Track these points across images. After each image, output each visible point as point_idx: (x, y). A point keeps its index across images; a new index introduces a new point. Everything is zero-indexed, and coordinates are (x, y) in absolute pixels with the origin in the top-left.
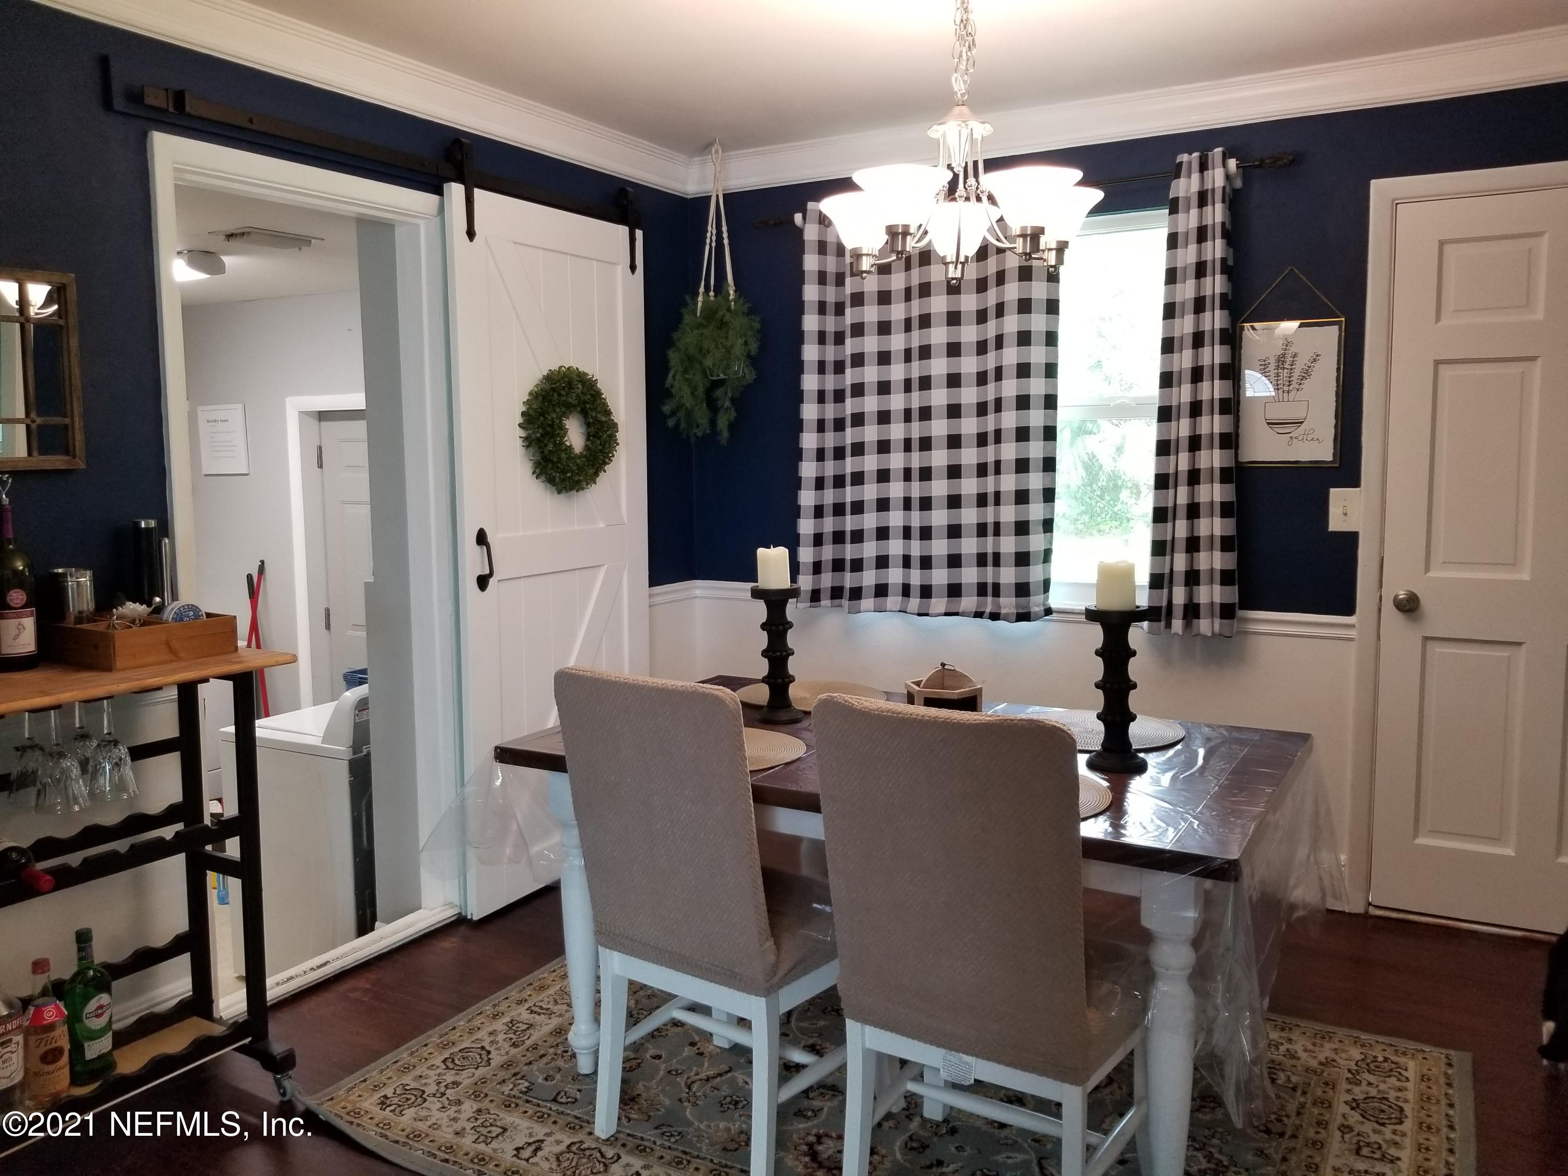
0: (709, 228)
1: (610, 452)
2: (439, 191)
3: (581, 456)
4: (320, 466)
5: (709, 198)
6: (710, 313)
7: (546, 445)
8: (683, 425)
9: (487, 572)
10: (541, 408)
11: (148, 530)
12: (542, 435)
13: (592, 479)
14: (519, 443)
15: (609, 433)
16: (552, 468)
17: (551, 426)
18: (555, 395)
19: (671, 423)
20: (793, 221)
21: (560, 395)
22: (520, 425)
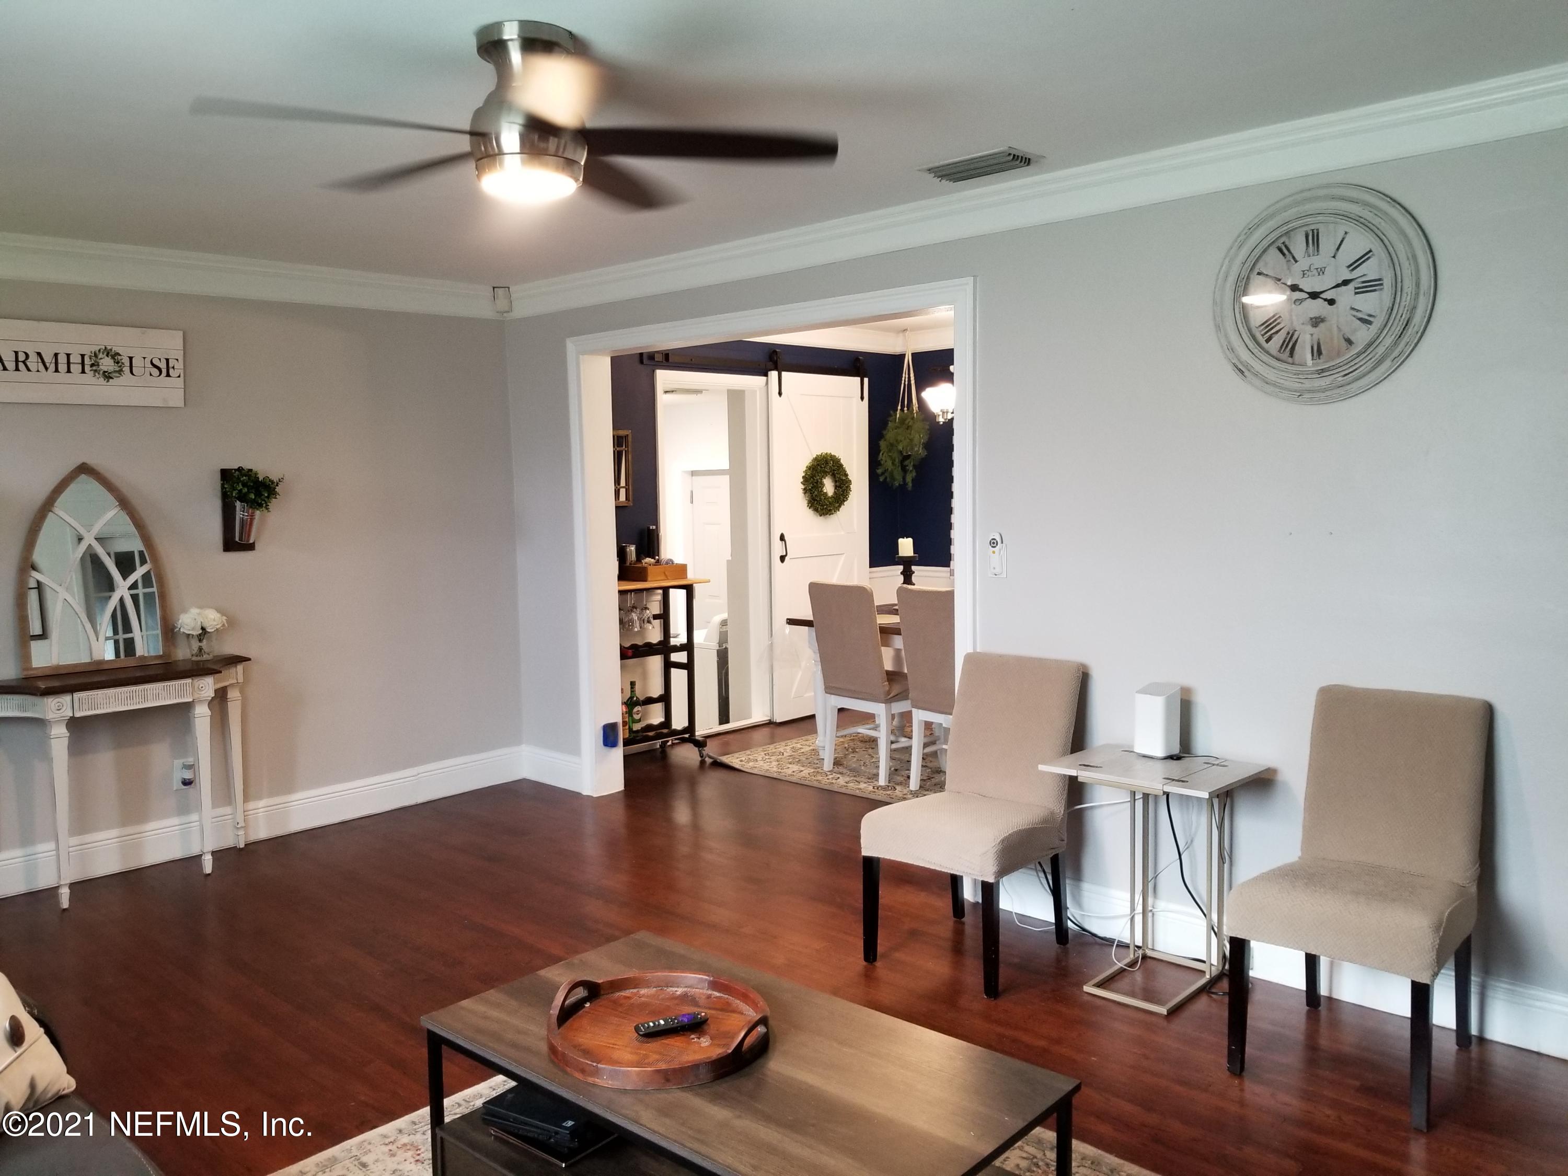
0: (904, 375)
1: (847, 495)
2: (766, 375)
3: (832, 497)
4: (692, 502)
5: (905, 355)
6: (903, 420)
7: (814, 493)
8: (888, 479)
9: (785, 554)
10: (812, 474)
11: (652, 529)
12: (812, 487)
13: (838, 508)
14: (801, 491)
15: (846, 485)
16: (817, 504)
17: (817, 483)
18: (819, 467)
19: (881, 479)
20: (949, 369)
21: (821, 467)
22: (801, 483)
